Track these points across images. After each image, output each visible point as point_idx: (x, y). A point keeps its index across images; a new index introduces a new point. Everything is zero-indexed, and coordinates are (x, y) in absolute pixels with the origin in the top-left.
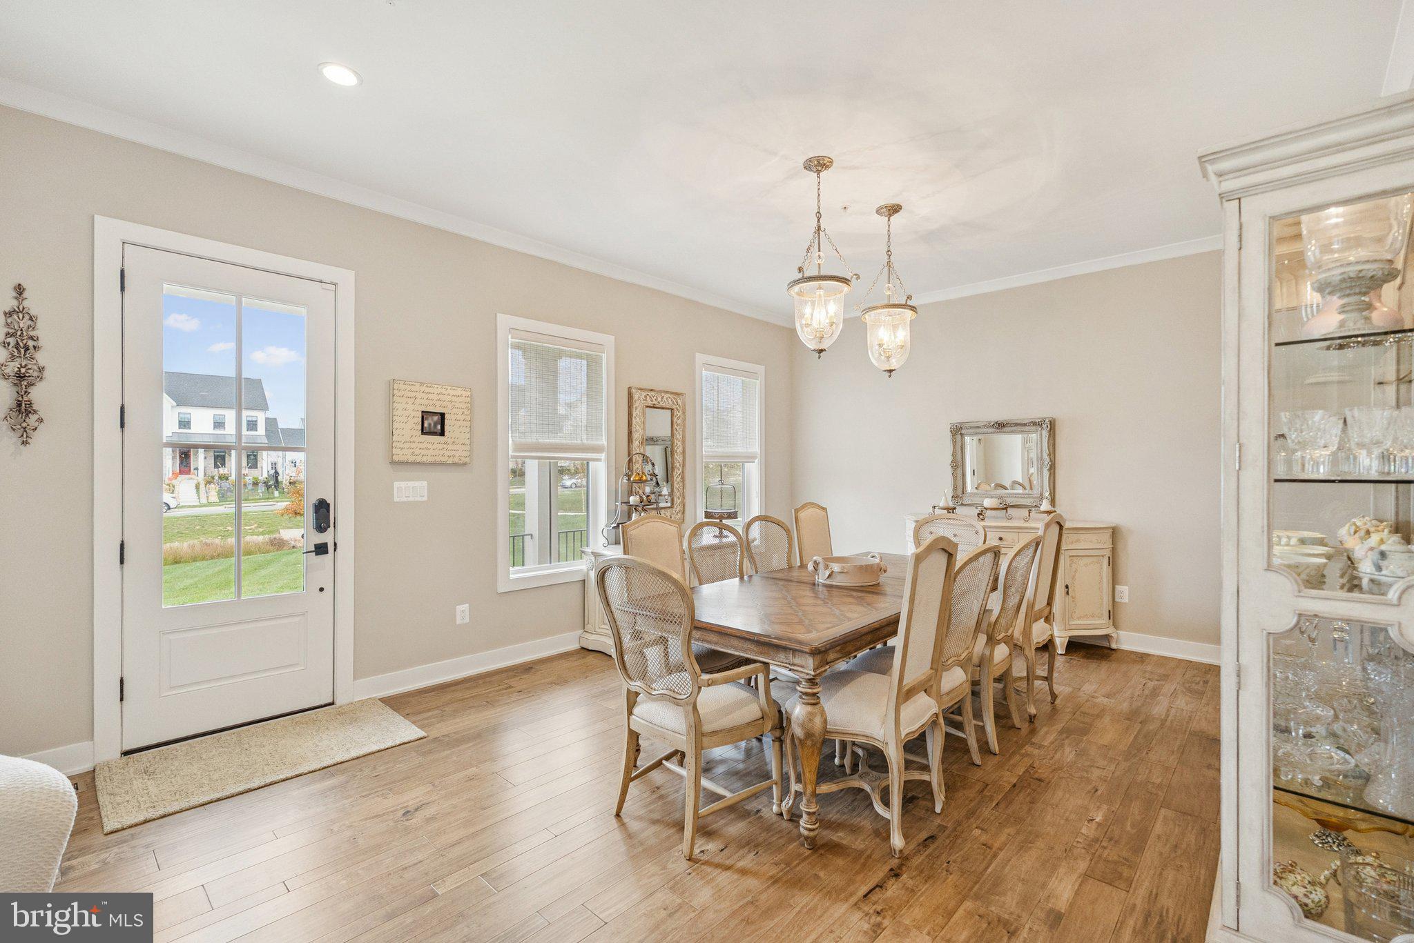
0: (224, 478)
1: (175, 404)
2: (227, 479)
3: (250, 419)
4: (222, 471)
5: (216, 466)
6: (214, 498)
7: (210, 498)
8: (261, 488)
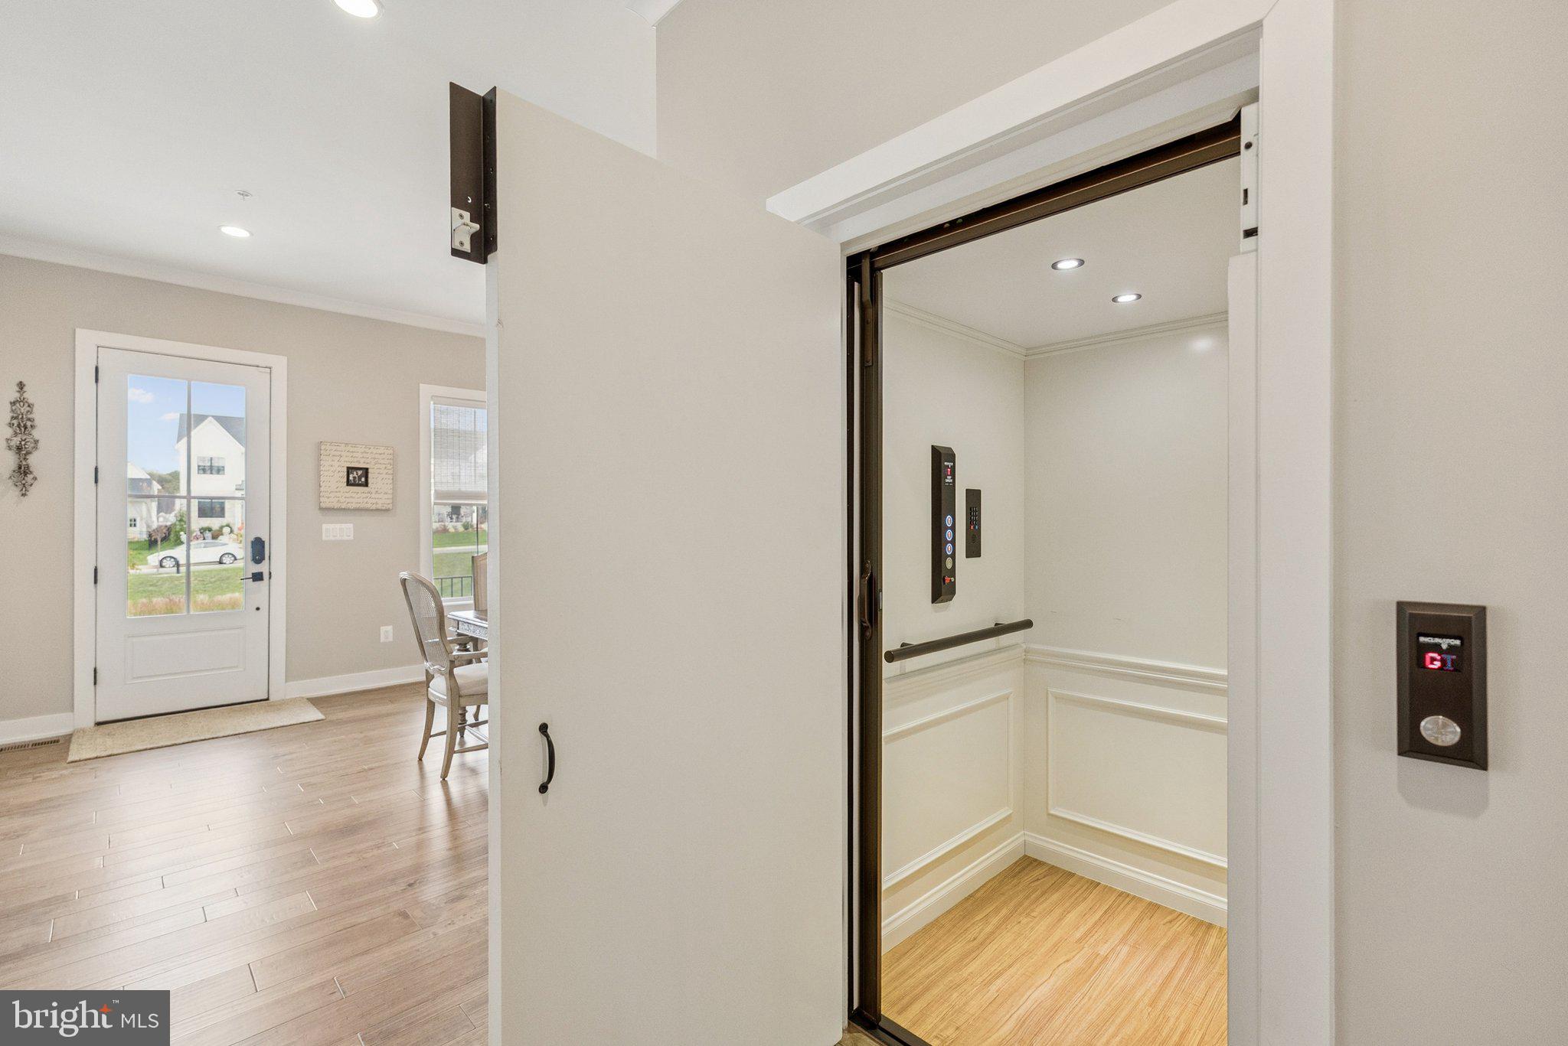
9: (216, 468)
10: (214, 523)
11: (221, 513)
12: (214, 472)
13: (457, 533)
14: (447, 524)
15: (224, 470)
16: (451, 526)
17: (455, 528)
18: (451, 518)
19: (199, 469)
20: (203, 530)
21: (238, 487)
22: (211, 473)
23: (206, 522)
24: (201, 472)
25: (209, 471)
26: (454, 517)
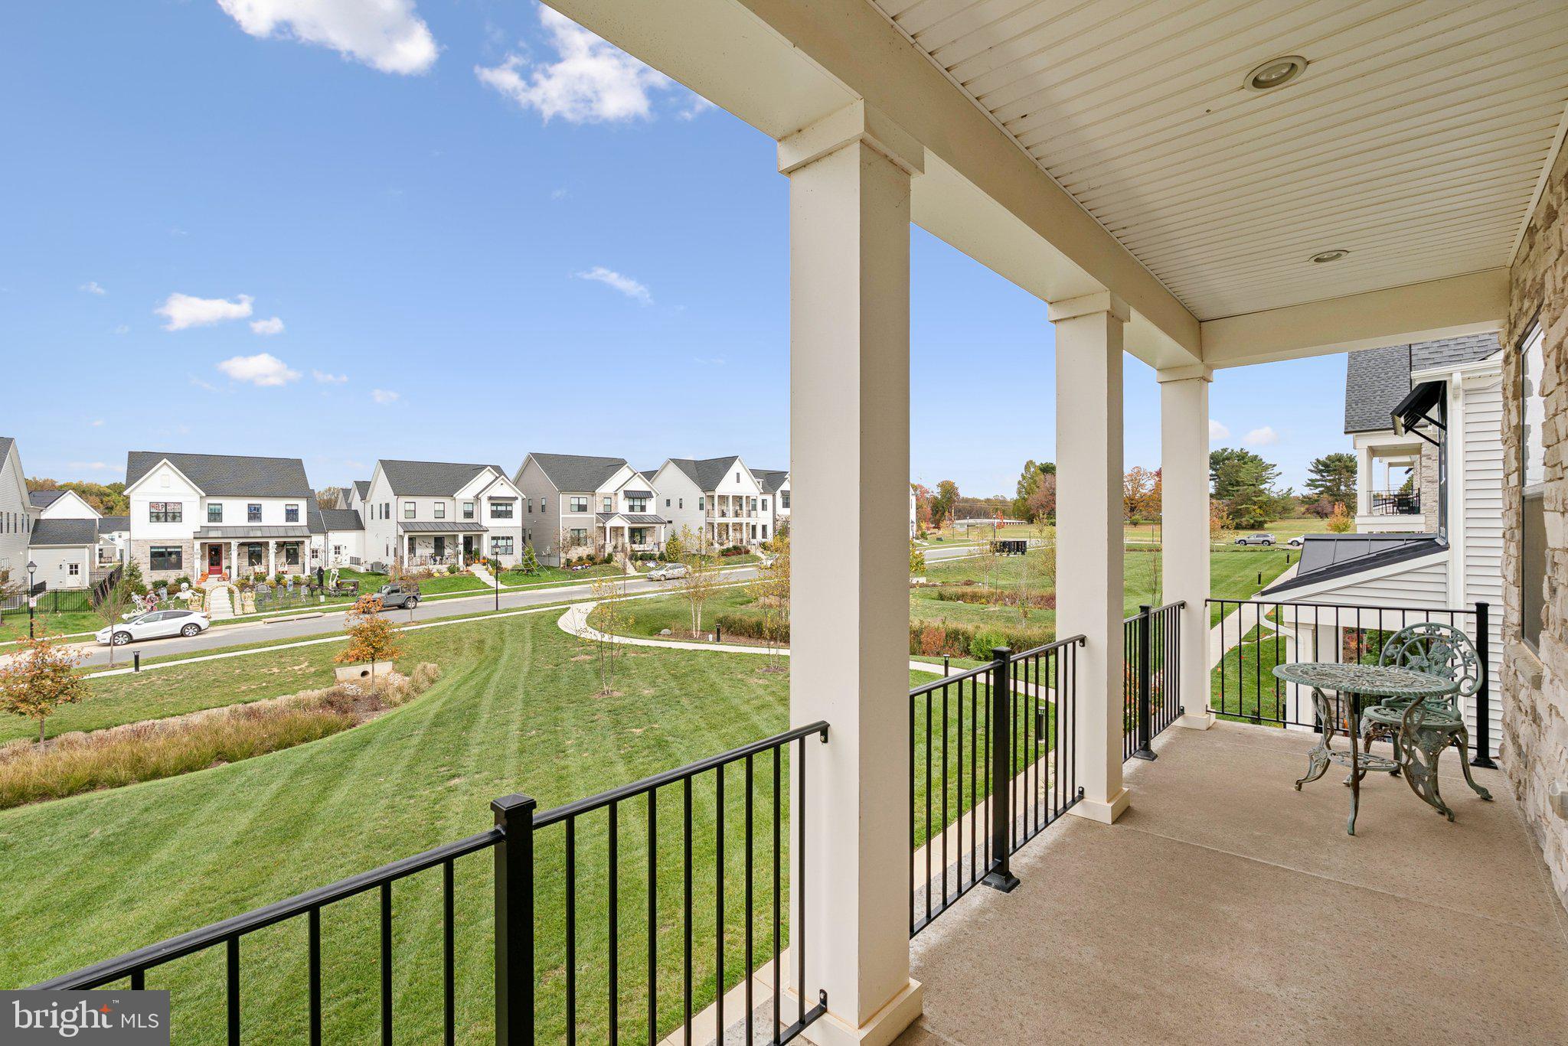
0: (261, 578)
1: (204, 495)
2: (264, 580)
3: (289, 508)
4: (259, 569)
5: (251, 564)
6: (250, 607)
7: (246, 608)
8: (304, 590)
9: (171, 515)
10: (171, 576)
11: (178, 565)
12: (169, 519)
13: (443, 579)
14: (431, 567)
15: (181, 516)
16: (435, 568)
17: (439, 571)
18: (435, 560)
19: (151, 516)
20: (157, 585)
21: (198, 535)
22: (166, 521)
23: (160, 575)
24: (154, 519)
25: (163, 519)
26: (438, 558)
